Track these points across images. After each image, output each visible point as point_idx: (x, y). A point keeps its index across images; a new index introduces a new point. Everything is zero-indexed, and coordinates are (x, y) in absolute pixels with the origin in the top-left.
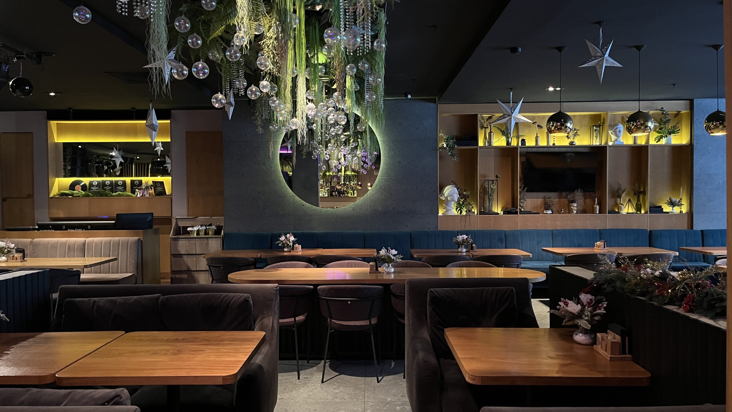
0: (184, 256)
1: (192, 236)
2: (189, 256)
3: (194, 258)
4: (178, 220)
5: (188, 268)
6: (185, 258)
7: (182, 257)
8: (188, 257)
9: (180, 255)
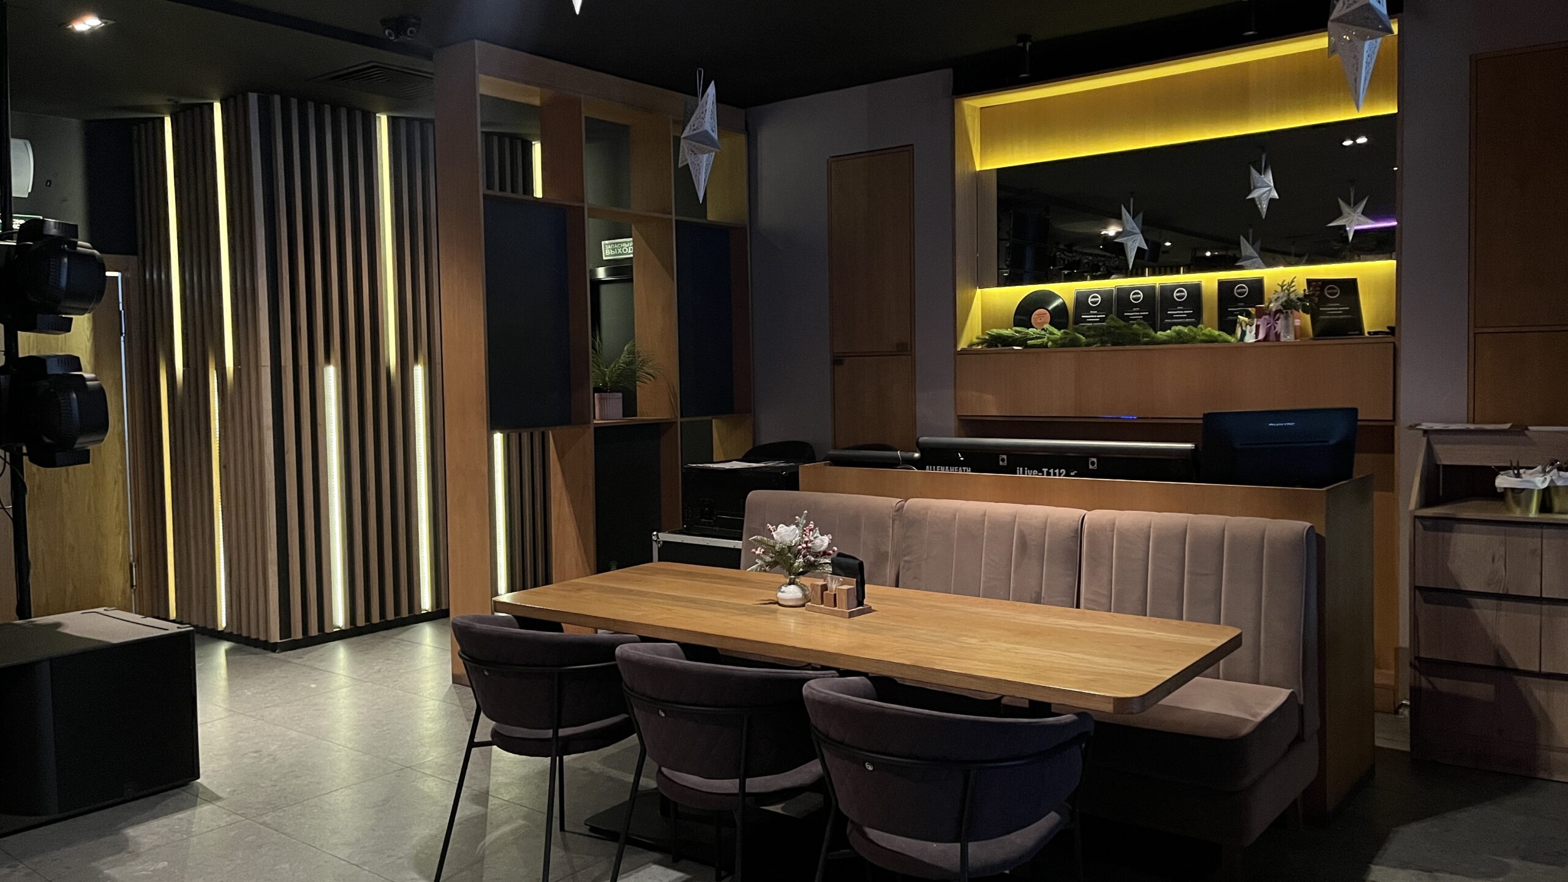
0: (1479, 601)
1: (1517, 514)
2: (1504, 603)
3: (1531, 617)
4: (1433, 437)
5: (1498, 656)
6: (1485, 611)
7: (1470, 607)
8: (1498, 609)
9: (1460, 597)
